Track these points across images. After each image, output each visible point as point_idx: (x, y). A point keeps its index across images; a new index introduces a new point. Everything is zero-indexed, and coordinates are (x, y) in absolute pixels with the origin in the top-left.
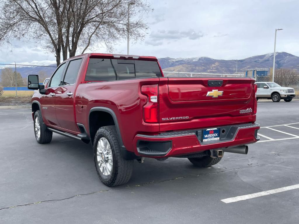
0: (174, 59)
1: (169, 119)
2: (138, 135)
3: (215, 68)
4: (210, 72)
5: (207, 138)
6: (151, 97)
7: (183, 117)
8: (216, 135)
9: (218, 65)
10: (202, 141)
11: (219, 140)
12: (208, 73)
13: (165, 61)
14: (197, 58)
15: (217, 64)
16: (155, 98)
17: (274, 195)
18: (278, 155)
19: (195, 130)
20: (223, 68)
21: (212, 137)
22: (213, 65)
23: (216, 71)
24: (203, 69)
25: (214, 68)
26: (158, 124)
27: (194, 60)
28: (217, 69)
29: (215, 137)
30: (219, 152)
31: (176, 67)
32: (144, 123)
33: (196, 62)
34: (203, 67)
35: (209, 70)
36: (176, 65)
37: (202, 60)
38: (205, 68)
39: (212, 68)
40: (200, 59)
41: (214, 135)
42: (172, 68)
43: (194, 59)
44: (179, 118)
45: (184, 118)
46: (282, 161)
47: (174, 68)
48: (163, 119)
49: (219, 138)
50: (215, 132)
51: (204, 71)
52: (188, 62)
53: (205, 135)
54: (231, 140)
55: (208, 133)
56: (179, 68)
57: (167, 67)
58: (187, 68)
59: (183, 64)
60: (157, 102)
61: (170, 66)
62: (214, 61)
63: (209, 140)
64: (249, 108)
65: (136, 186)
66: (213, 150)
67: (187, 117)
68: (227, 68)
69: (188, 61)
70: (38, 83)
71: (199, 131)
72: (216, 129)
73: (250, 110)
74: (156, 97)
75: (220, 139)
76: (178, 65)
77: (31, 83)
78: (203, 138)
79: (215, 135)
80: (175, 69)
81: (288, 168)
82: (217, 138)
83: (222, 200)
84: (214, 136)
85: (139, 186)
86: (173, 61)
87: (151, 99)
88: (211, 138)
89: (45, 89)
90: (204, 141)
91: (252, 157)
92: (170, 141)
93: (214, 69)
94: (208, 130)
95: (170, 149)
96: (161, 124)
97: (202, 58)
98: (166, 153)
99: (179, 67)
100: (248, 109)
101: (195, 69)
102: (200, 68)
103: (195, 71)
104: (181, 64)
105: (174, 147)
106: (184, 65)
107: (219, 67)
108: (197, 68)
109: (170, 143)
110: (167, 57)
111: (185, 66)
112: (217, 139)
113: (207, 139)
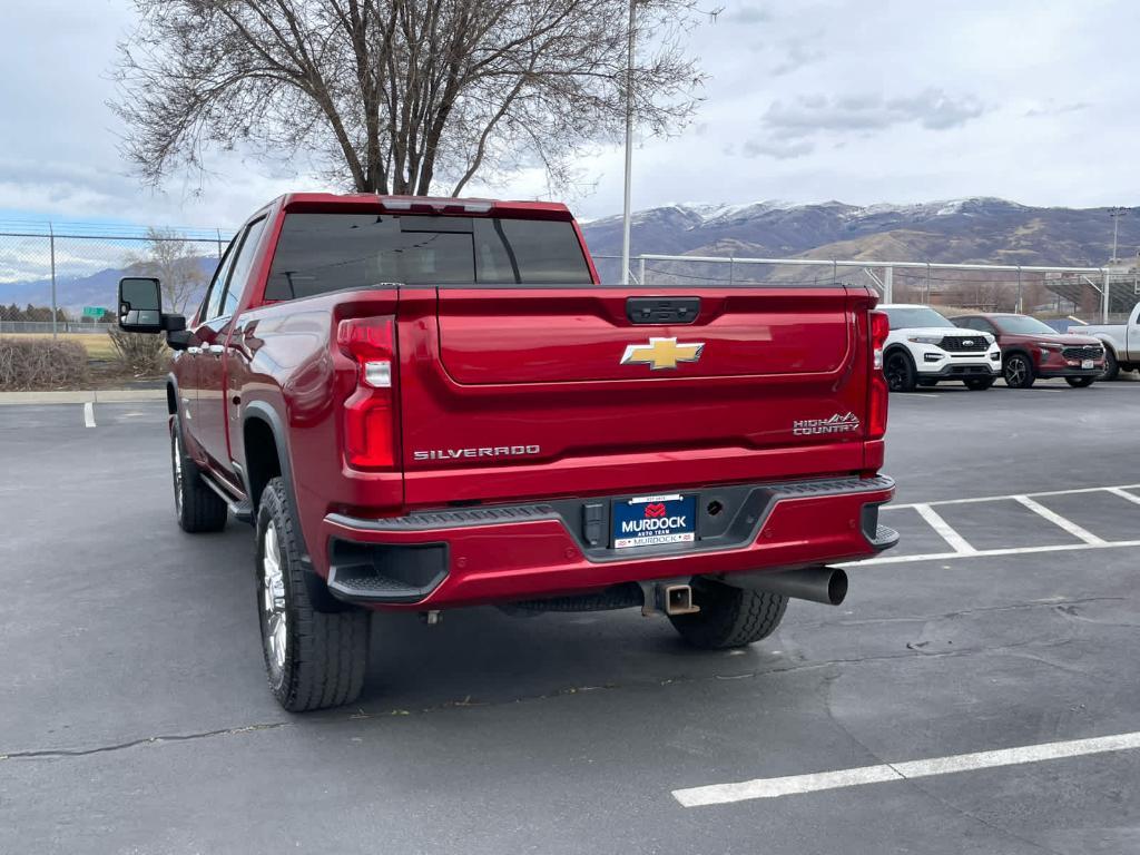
0: (857, 208)
1: (445, 453)
2: (331, 516)
3: (1030, 243)
4: (1010, 260)
5: (633, 534)
6: (370, 366)
7: (514, 448)
8: (681, 521)
9: (1042, 232)
10: (608, 547)
11: (691, 545)
12: (1000, 262)
13: (824, 218)
14: (956, 203)
15: (1036, 225)
16: (381, 372)
17: (914, 785)
18: (1071, 611)
19: (575, 502)
20: (1063, 243)
21: (659, 528)
22: (1021, 231)
23: (1032, 252)
24: (980, 245)
25: (1023, 243)
26: (397, 476)
27: (939, 213)
28: (1037, 245)
29: (673, 531)
30: (672, 592)
31: (868, 239)
32: (349, 472)
33: (946, 219)
34: (978, 240)
35: (1002, 251)
36: (866, 232)
37: (976, 212)
38: (988, 242)
39: (1014, 243)
40: (965, 208)
41: (669, 522)
42: (849, 245)
43: (942, 206)
44: (493, 452)
45: (518, 450)
46: (1068, 635)
47: (858, 245)
48: (420, 455)
49: (692, 535)
50: (671, 510)
51: (984, 252)
52: (917, 220)
53: (624, 524)
54: (740, 545)
55: (640, 513)
56: (879, 243)
57: (832, 240)
58: (912, 243)
59: (898, 226)
60: (389, 385)
61: (844, 237)
62: (1025, 215)
63: (644, 541)
64: (844, 415)
65: (395, 712)
66: (654, 584)
67: (533, 449)
68: (1081, 242)
69: (915, 214)
70: (160, 310)
71: (594, 506)
72: (676, 497)
73: (849, 420)
74: (387, 365)
75: (698, 538)
76: (876, 231)
77: (129, 308)
78: (615, 532)
79: (674, 522)
80: (862, 249)
81: (1074, 667)
82: (683, 535)
83: (676, 793)
84: (669, 528)
85: (406, 713)
86: (853, 217)
87: (370, 373)
88: (654, 534)
89: (189, 329)
90: (617, 546)
91: (948, 616)
92: (442, 546)
93: (1023, 247)
94: (636, 500)
95: (442, 574)
96: (409, 475)
97: (972, 201)
98: (424, 591)
99: (877, 238)
100: (835, 418)
101: (946, 249)
102: (967, 243)
103: (945, 254)
104: (887, 227)
105: (457, 572)
106: (902, 231)
107: (1044, 238)
108: (954, 242)
109: (440, 550)
110: (830, 200)
111: (903, 235)
112: (682, 540)
113: (632, 540)
